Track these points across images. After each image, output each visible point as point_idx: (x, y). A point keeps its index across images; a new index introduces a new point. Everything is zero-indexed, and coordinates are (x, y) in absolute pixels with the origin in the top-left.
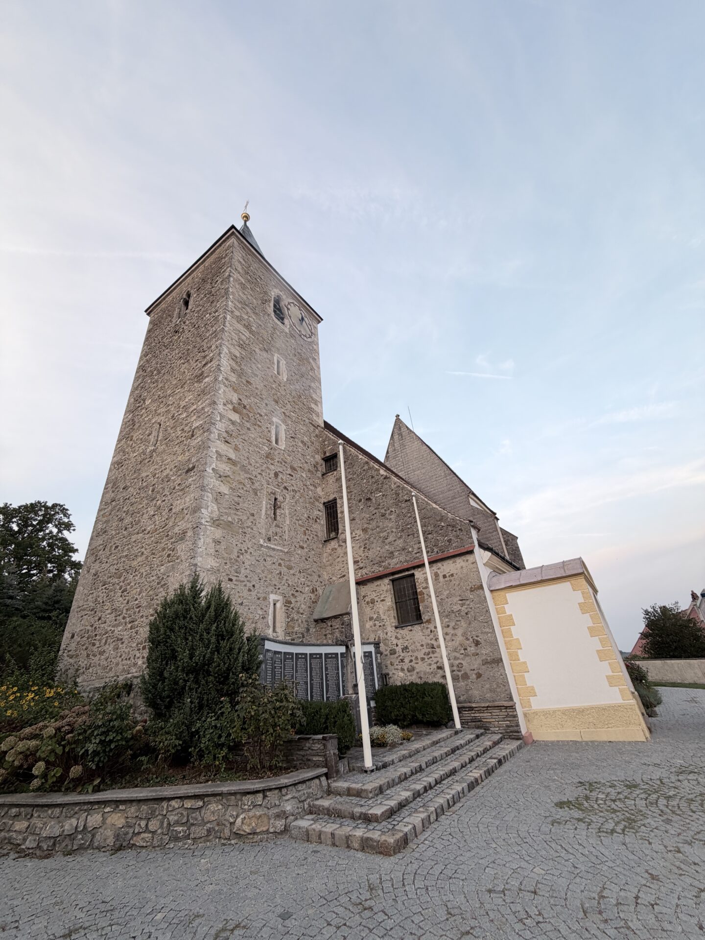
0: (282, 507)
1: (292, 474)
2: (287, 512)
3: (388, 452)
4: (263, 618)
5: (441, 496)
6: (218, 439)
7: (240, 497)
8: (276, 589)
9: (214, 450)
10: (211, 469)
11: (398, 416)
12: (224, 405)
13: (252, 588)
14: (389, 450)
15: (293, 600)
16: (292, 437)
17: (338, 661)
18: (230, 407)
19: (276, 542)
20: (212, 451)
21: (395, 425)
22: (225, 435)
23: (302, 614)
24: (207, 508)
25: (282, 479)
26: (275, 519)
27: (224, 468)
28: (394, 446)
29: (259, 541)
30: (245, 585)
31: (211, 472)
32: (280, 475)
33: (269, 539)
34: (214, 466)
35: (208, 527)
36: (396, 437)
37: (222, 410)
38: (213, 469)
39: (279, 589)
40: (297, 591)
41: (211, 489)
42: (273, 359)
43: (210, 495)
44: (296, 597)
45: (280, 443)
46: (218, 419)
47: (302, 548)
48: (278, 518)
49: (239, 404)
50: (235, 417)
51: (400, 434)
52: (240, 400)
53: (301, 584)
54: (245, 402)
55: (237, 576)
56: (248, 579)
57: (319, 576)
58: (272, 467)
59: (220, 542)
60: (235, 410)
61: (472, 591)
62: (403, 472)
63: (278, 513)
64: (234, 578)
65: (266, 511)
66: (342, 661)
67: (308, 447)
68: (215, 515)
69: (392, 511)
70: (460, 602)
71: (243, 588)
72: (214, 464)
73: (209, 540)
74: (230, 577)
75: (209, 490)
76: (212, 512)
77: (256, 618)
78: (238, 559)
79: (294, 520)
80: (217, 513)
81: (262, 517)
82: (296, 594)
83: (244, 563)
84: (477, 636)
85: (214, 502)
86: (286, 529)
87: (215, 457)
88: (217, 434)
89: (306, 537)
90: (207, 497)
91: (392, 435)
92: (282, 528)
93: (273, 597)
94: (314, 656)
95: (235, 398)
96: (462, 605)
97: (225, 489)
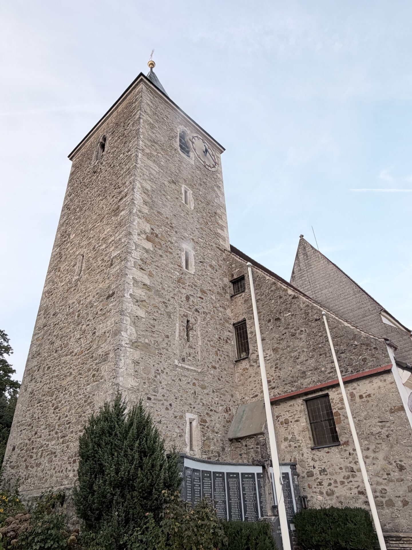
0: (194, 328)
1: (203, 297)
2: (199, 333)
3: (293, 273)
4: (180, 436)
5: (351, 314)
6: (134, 267)
7: (156, 320)
8: (192, 408)
9: (131, 277)
10: (129, 294)
11: (302, 236)
12: (139, 235)
13: (169, 407)
14: (295, 270)
15: (208, 419)
16: (201, 262)
17: (255, 481)
18: (144, 236)
19: (190, 363)
20: (129, 278)
21: (299, 245)
22: (140, 262)
23: (217, 433)
24: (126, 331)
25: (193, 302)
26: (188, 340)
27: (140, 293)
28: (299, 266)
29: (174, 362)
30: (163, 404)
31: (129, 297)
32: (191, 299)
33: (183, 360)
34: (131, 291)
35: (127, 349)
36: (301, 257)
37: (137, 240)
38: (131, 295)
39: (194, 408)
40: (211, 410)
41: (129, 313)
42: (181, 190)
43: (129, 319)
44: (210, 416)
45: (190, 268)
46: (134, 248)
47: (215, 368)
48: (191, 339)
49: (152, 233)
50: (149, 246)
51: (305, 254)
52: (152, 229)
53: (215, 403)
54: (157, 231)
55: (155, 395)
56: (165, 398)
57: (232, 396)
58: (184, 291)
59: (139, 363)
60: (148, 239)
61: (392, 412)
62: (310, 292)
63: (191, 335)
64: (153, 398)
65: (180, 333)
66: (259, 481)
67: (216, 271)
68: (134, 337)
69: (302, 331)
70: (380, 424)
71: (161, 407)
72: (131, 290)
73: (129, 361)
74: (149, 396)
75: (127, 314)
76: (131, 335)
77: (174, 436)
78: (155, 379)
79: (206, 341)
80: (135, 335)
81: (176, 338)
82: (211, 413)
83: (161, 383)
84: (401, 461)
85: (132, 325)
86: (199, 349)
87: (131, 283)
88: (133, 262)
89: (218, 357)
90: (126, 321)
91: (297, 255)
92: (195, 349)
93: (189, 416)
94: (231, 475)
95: (148, 228)
96: (382, 427)
97: (141, 313)
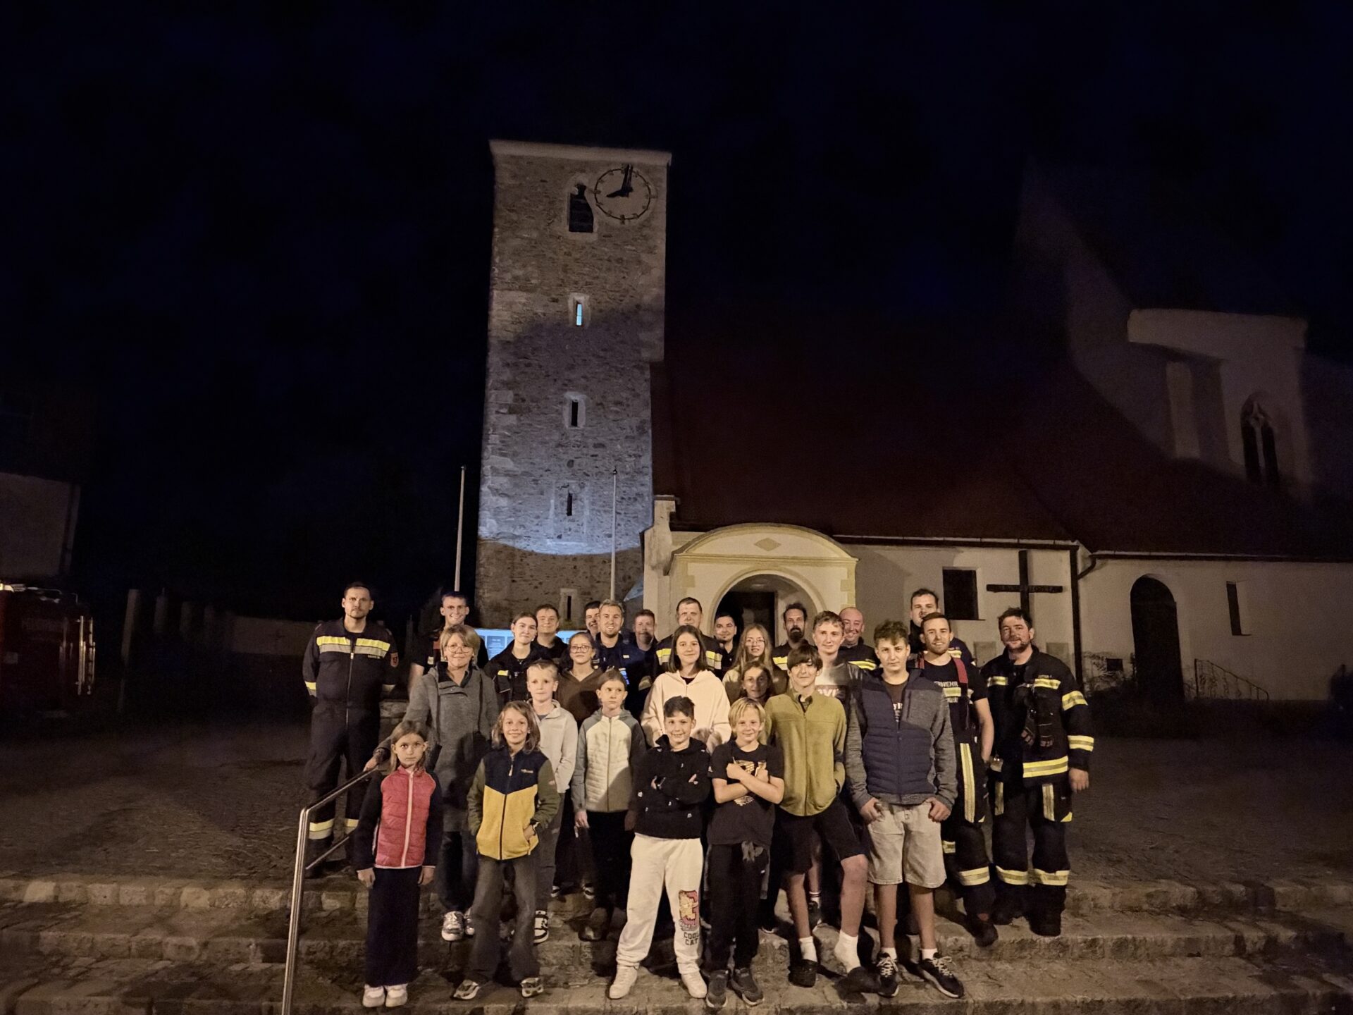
0: (579, 498)
1: (598, 453)
2: (586, 502)
6: (493, 454)
7: (521, 504)
8: (569, 583)
9: (489, 467)
12: (497, 412)
13: (538, 586)
15: (592, 591)
18: (505, 411)
19: (569, 538)
20: (486, 469)
22: (500, 445)
25: (580, 465)
26: (569, 513)
27: (503, 481)
29: (546, 542)
30: (530, 585)
31: (487, 489)
32: (577, 461)
33: (560, 537)
35: (487, 541)
37: (495, 420)
39: (572, 583)
40: (598, 582)
41: (487, 506)
43: (487, 512)
44: (596, 589)
45: (579, 421)
46: (491, 432)
47: (610, 536)
48: (573, 512)
49: (516, 400)
50: (512, 420)
52: (517, 395)
53: (605, 574)
54: (522, 393)
55: (520, 578)
56: (534, 578)
58: (565, 457)
59: (501, 552)
60: (512, 411)
63: (574, 507)
64: (517, 581)
65: (556, 509)
68: (494, 529)
72: (489, 482)
73: (489, 552)
74: (514, 580)
75: (485, 508)
76: (491, 527)
79: (598, 507)
80: (496, 526)
81: (550, 517)
82: (597, 585)
83: (527, 565)
85: (491, 517)
86: (585, 520)
87: (489, 474)
88: (490, 449)
89: (617, 523)
90: (485, 515)
92: (579, 521)
93: (564, 592)
95: (509, 397)
97: (503, 502)
